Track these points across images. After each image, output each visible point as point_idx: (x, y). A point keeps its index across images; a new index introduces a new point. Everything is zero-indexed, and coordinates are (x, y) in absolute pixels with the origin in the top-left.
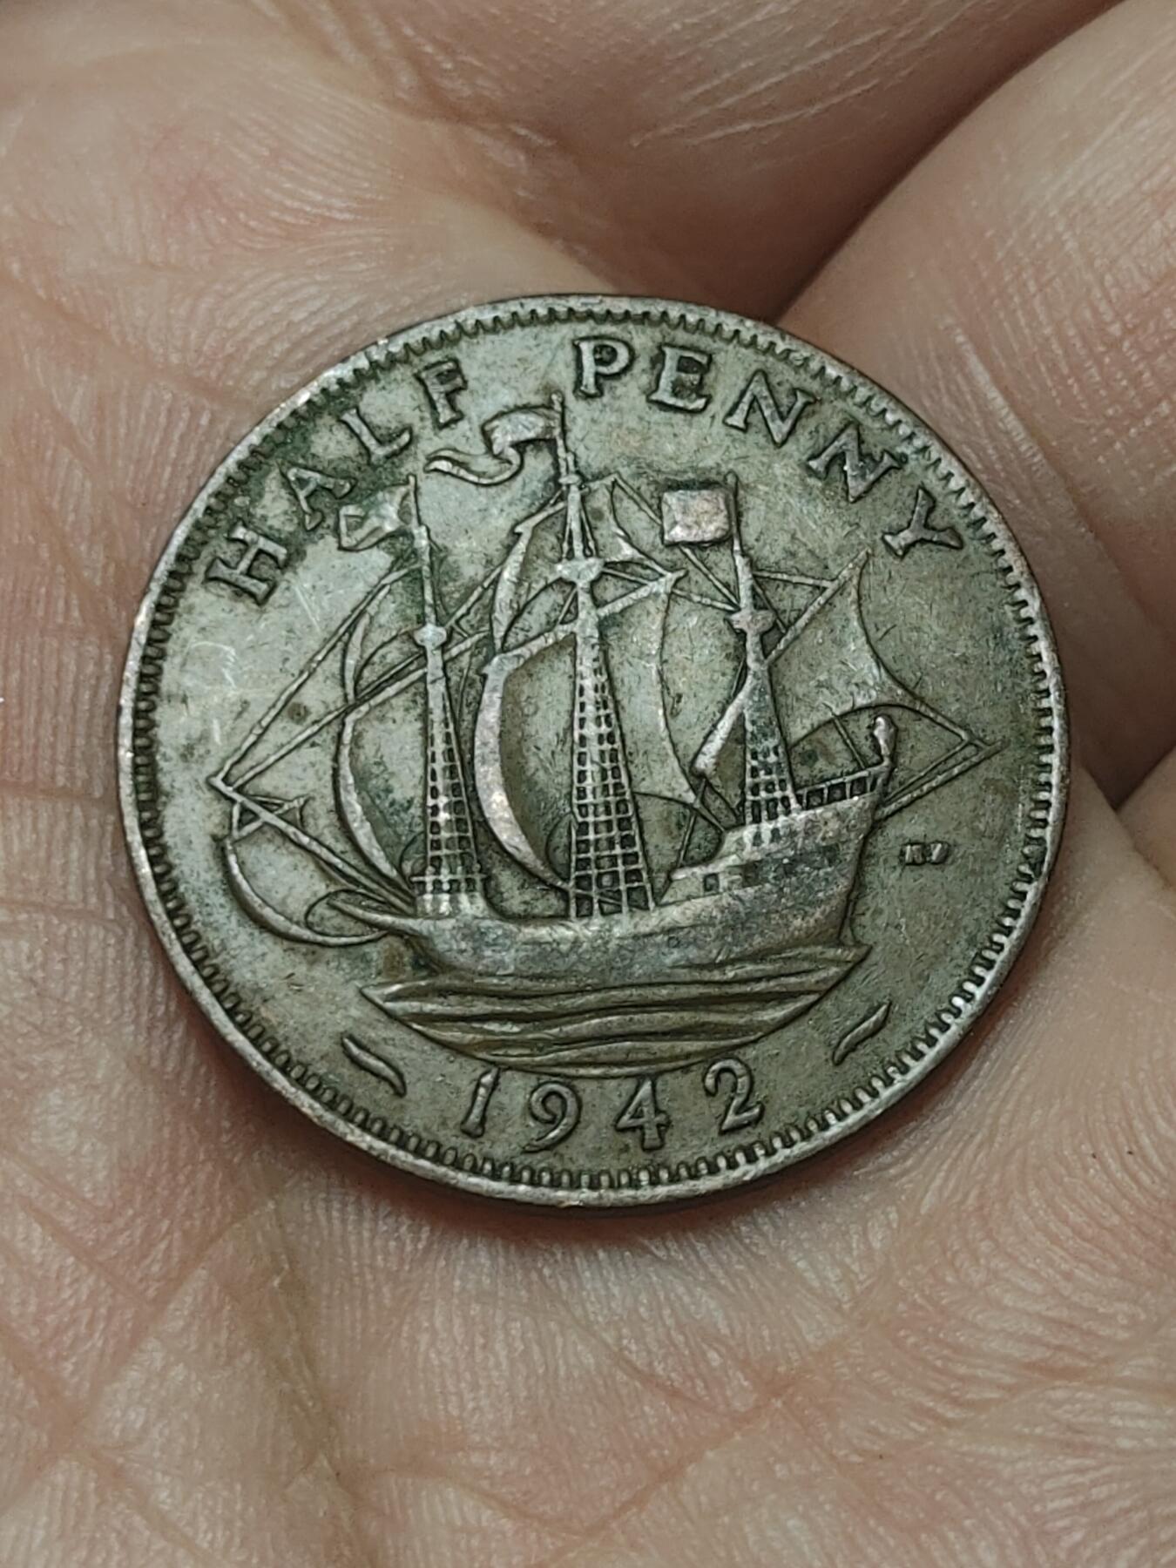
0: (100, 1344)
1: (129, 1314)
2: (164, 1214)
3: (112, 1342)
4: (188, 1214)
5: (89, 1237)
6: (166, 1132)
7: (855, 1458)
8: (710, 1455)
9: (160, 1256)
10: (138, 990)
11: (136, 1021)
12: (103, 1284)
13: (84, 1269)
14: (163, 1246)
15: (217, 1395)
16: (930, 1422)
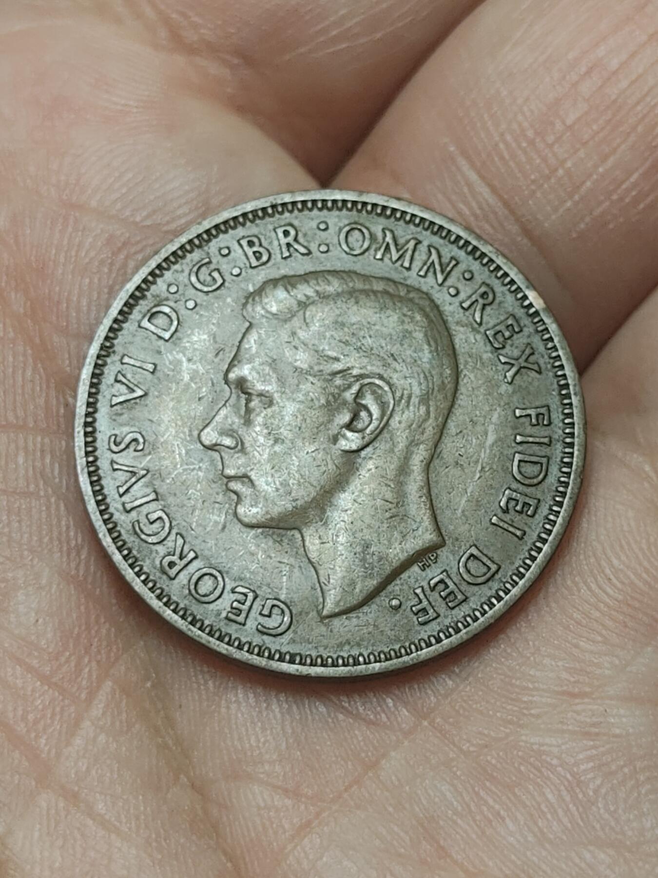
0: (58, 727)
1: (72, 709)
2: (86, 652)
3: (65, 726)
4: (99, 652)
5: (47, 670)
6: (82, 608)
7: (472, 749)
8: (393, 754)
9: (86, 676)
10: (60, 533)
11: (61, 551)
12: (57, 694)
13: (46, 687)
14: (87, 670)
15: (124, 749)
16: (511, 727)
